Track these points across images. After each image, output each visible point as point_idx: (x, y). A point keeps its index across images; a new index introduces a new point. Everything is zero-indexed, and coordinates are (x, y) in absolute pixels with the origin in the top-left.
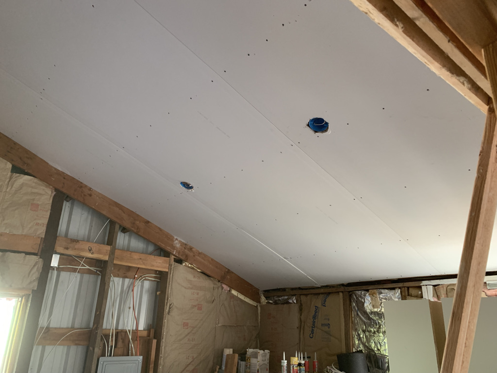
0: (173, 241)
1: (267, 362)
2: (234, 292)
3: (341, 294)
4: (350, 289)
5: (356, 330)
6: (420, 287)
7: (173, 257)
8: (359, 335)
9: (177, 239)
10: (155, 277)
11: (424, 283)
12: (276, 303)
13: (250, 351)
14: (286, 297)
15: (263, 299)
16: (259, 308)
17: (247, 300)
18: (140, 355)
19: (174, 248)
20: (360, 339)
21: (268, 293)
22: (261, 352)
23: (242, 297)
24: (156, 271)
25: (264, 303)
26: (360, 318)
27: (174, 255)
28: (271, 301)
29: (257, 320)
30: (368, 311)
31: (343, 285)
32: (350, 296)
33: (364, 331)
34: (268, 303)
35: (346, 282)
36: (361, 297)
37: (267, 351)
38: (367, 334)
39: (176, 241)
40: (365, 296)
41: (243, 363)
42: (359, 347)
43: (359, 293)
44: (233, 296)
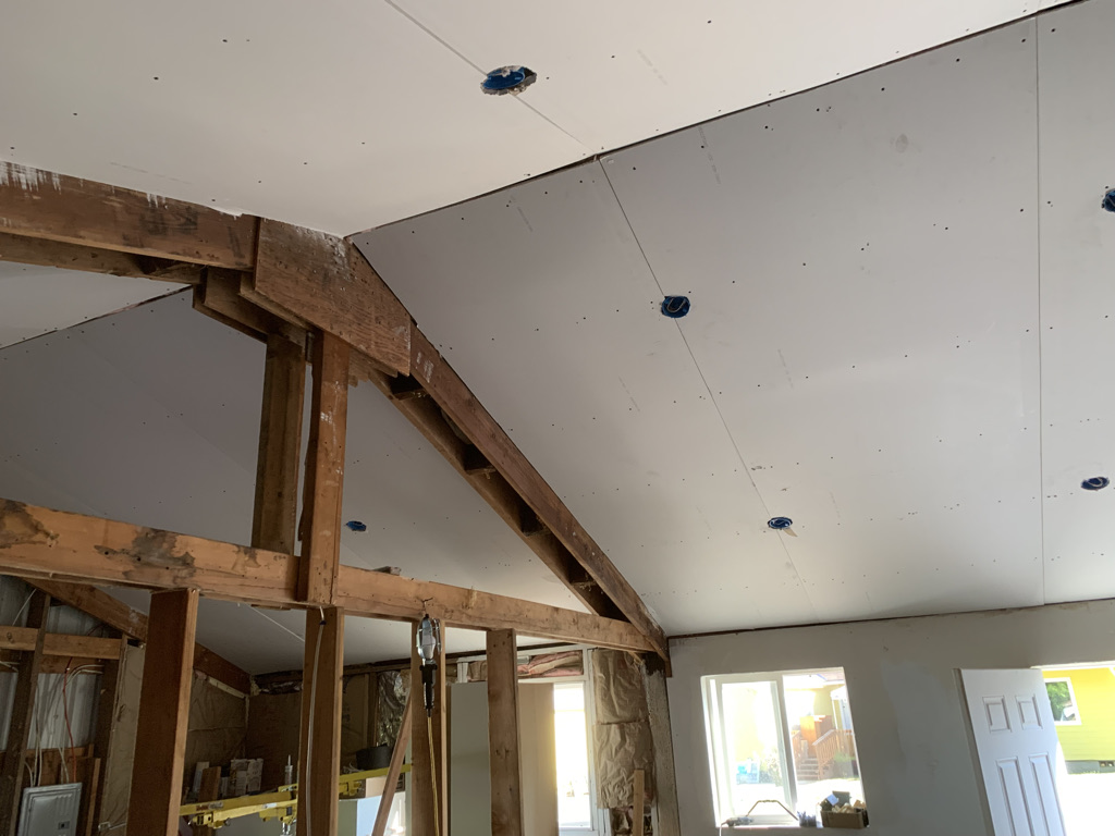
0: (128, 614)
1: (259, 774)
2: (213, 681)
3: (367, 676)
4: (379, 669)
5: (382, 720)
6: (456, 665)
7: (126, 638)
8: (385, 725)
9: (134, 611)
10: (95, 669)
11: (461, 659)
12: (274, 692)
13: (235, 762)
14: (290, 683)
15: (255, 689)
16: (248, 701)
17: (232, 691)
18: (78, 781)
19: (129, 624)
20: (385, 730)
21: (262, 680)
22: (252, 761)
23: (223, 687)
24: (97, 659)
25: (256, 694)
26: (388, 705)
27: (128, 635)
28: (266, 690)
29: (243, 718)
30: (398, 695)
31: (370, 664)
32: (379, 678)
33: (391, 721)
34: (262, 692)
35: (373, 661)
36: (391, 679)
37: (260, 760)
38: (394, 723)
39: (133, 614)
40: (395, 676)
41: (225, 779)
42: (383, 739)
43: (388, 673)
44: (212, 688)
